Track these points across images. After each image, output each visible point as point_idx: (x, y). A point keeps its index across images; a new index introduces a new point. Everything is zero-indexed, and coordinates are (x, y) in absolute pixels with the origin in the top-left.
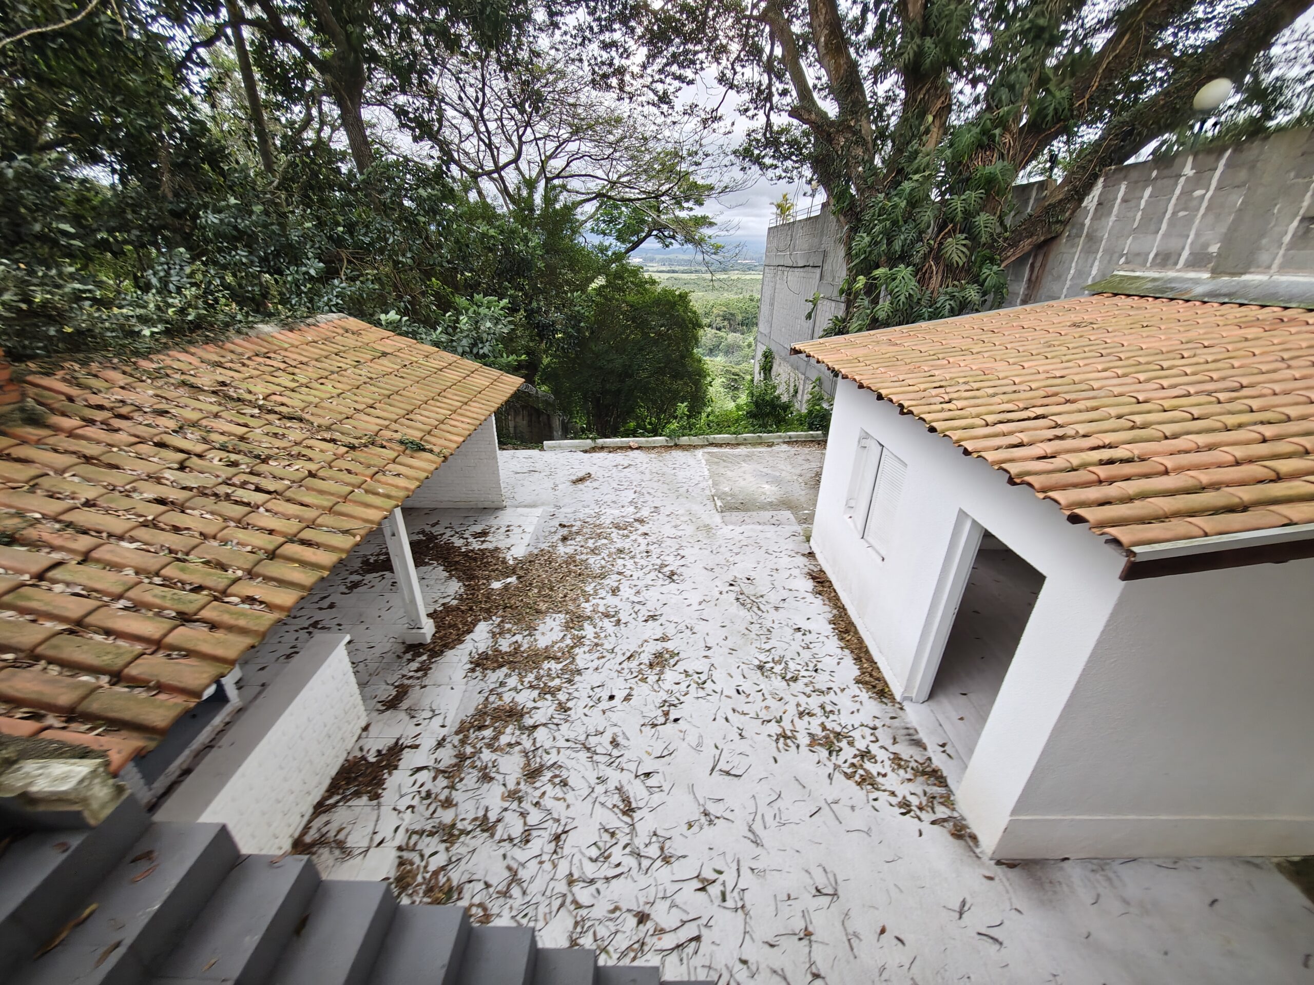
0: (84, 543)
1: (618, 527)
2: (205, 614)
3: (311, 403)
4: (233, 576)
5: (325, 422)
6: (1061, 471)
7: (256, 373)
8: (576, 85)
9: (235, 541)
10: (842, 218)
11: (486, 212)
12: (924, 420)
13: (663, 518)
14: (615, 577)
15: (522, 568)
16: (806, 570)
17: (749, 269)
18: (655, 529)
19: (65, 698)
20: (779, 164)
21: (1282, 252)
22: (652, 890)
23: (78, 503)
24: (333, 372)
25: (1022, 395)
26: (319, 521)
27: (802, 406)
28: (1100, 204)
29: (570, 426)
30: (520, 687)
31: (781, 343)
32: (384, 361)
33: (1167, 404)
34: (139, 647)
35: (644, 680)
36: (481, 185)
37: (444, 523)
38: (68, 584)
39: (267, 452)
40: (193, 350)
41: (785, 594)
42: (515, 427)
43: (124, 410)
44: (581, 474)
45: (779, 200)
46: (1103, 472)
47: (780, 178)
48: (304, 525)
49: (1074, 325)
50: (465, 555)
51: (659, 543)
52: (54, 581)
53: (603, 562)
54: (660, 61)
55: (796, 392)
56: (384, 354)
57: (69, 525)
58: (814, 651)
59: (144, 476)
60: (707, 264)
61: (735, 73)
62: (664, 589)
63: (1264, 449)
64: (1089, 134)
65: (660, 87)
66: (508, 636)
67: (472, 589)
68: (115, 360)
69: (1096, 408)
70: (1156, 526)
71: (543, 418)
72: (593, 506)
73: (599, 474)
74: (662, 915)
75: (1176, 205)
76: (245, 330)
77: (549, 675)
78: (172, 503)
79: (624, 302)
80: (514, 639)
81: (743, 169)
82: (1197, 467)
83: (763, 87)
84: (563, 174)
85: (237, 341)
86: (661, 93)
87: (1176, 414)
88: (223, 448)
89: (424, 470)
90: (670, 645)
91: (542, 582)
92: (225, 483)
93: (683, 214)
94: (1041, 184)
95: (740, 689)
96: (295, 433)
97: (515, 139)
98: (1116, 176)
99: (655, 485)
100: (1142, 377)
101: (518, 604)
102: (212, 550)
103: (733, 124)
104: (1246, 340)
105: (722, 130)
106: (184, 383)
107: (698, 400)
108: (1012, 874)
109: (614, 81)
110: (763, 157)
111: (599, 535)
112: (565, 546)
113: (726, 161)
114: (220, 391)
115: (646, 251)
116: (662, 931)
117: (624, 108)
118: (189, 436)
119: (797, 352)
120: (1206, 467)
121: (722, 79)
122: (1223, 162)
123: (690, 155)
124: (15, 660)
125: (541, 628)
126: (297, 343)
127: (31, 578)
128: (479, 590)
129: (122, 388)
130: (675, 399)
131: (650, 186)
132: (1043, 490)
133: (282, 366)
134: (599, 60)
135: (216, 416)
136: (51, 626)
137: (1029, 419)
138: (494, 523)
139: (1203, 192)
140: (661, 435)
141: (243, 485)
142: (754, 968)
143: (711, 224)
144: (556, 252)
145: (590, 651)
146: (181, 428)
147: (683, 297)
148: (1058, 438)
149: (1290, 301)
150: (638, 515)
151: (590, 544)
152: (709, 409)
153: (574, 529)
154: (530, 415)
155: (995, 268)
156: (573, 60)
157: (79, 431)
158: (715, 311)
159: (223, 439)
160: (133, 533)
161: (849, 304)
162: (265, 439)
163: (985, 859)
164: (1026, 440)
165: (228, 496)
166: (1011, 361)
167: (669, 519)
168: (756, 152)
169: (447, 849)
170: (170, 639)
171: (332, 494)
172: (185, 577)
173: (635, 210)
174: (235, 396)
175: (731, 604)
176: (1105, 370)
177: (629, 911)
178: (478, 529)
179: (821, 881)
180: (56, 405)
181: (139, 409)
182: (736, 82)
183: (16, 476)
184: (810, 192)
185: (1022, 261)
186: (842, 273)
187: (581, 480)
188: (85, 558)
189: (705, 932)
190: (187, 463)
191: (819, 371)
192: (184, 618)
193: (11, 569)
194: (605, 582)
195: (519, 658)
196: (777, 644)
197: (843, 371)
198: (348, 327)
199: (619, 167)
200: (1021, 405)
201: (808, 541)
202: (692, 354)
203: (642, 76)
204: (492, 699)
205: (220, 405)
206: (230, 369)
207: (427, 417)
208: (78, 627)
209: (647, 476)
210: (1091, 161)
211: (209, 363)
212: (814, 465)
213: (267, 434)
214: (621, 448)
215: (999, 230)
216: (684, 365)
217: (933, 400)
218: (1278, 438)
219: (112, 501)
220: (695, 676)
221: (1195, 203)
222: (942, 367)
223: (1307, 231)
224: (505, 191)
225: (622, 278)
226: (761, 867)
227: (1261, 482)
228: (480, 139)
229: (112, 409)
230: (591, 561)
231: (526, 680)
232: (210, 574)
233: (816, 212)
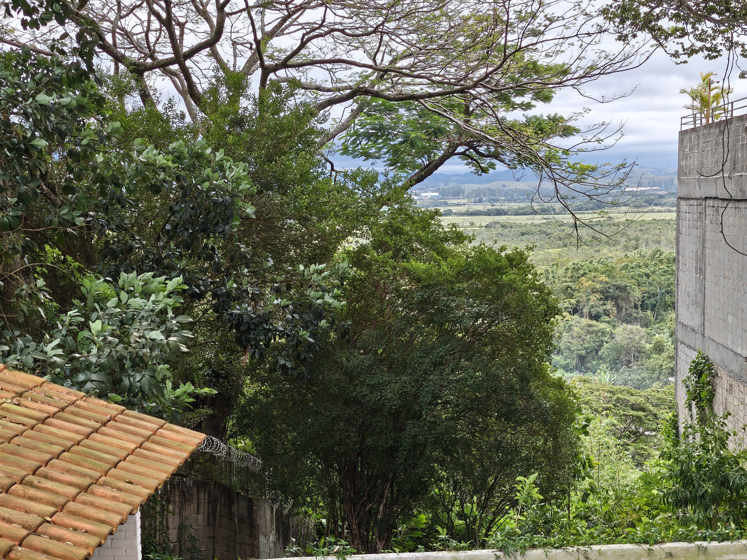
11: (153, 127)
20: (688, 28)
36: (149, 84)
71: (239, 508)
123: (521, 20)
131: (452, 73)
147: (517, 261)
173: (424, 113)
202: (541, 370)
224: (189, 91)
225: (401, 232)
228: (153, 12)
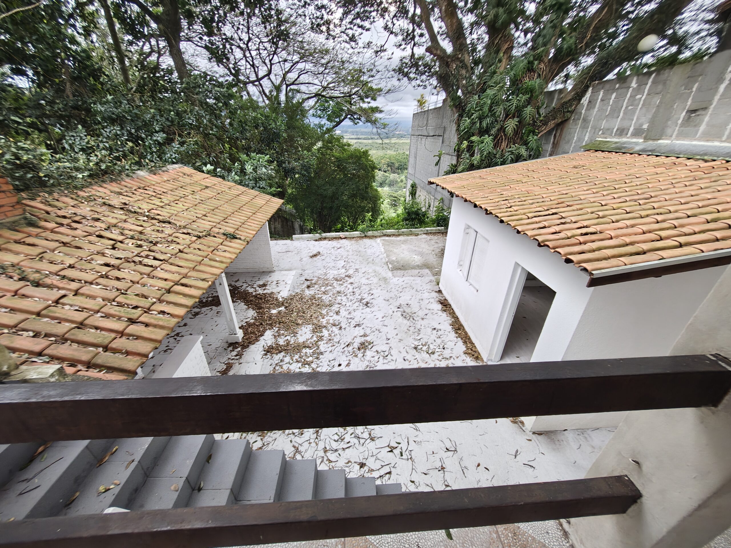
0: (74, 286)
1: (337, 280)
2: (142, 319)
3: (173, 214)
4: (152, 301)
5: (183, 224)
6: (563, 239)
7: (141, 198)
8: (303, 30)
9: (149, 285)
10: (454, 109)
11: (253, 105)
12: (497, 217)
13: (361, 274)
14: (337, 306)
15: (287, 303)
16: (437, 299)
17: (402, 137)
18: (357, 280)
19: (85, 357)
20: (418, 77)
21: (677, 128)
22: (367, 452)
23: (66, 266)
24: (181, 197)
25: (546, 203)
26: (189, 274)
27: (432, 214)
28: (590, 102)
29: (304, 227)
30: (291, 362)
31: (421, 180)
32: (207, 191)
33: (615, 206)
34: (113, 335)
35: (356, 356)
36: (249, 89)
37: (242, 280)
38: (71, 306)
39: (156, 240)
40: (105, 185)
41: (427, 312)
42: (275, 228)
43: (77, 218)
44: (315, 252)
45: (419, 98)
46: (582, 239)
47: (419, 86)
48: (182, 276)
49: (575, 167)
50: (256, 296)
51: (359, 287)
52: (64, 304)
53: (330, 298)
54: (350, 17)
55: (430, 206)
56: (207, 187)
57: (64, 277)
58: (443, 339)
59: (95, 252)
60: (379, 134)
61: (394, 25)
62: (363, 311)
63: (657, 226)
64: (587, 61)
65: (350, 32)
66: (282, 337)
67: (261, 314)
68: (66, 192)
69: (581, 209)
70: (604, 262)
71: (289, 223)
72: (322, 269)
73: (325, 252)
74: (371, 463)
75: (627, 103)
76: (131, 174)
77: (306, 356)
78: (113, 266)
79: (333, 156)
80: (286, 338)
81: (399, 80)
82: (625, 235)
83: (410, 32)
84: (296, 82)
85: (127, 180)
86: (350, 35)
87: (620, 211)
88: (132, 238)
89: (238, 249)
90: (368, 339)
91: (298, 309)
92: (136, 256)
93: (365, 106)
94: (561, 91)
95: (406, 358)
96: (168, 230)
97: (267, 61)
98: (598, 87)
99: (355, 257)
100: (605, 193)
101: (286, 321)
102: (138, 289)
103: (393, 54)
104: (657, 174)
105: (386, 57)
106: (104, 204)
107: (376, 211)
108: (540, 437)
109: (324, 28)
110: (410, 73)
111: (327, 285)
112: (309, 291)
113: (389, 75)
114: (124, 207)
115: (344, 126)
116: (373, 470)
117: (330, 44)
118: (113, 231)
119: (431, 183)
120: (630, 235)
121: (386, 28)
122: (651, 80)
123: (368, 71)
124: (56, 341)
125: (300, 332)
126: (159, 181)
127: (53, 303)
128: (265, 314)
129: (73, 206)
130: (363, 211)
131: (346, 89)
132: (554, 248)
133: (154, 194)
134: (315, 15)
135: (125, 221)
136: (68, 325)
137: (549, 215)
138: (270, 279)
139: (641, 96)
140: (356, 230)
141: (147, 257)
142: (417, 484)
143: (381, 112)
144: (294, 128)
145: (327, 343)
146: (109, 227)
147: (366, 153)
148: (562, 223)
149: (679, 154)
150: (347, 274)
151: (323, 289)
152: (382, 217)
153: (313, 282)
154: (282, 221)
155: (535, 137)
156: (301, 15)
157: (56, 230)
158: (383, 161)
159: (131, 233)
160: (97, 281)
161: (458, 156)
162: (153, 233)
163: (527, 432)
164: (547, 225)
165: (140, 262)
166: (542, 186)
167: (364, 275)
168: (406, 70)
169: (261, 439)
170: (128, 331)
171: (193, 261)
172: (128, 302)
173: (338, 103)
174: (133, 210)
175: (399, 317)
176: (587, 190)
177: (355, 462)
178: (261, 283)
179: (449, 445)
180: (41, 216)
181: (84, 217)
182: (394, 31)
183: (31, 253)
184: (436, 93)
185: (549, 133)
186: (455, 139)
187: (315, 256)
188: (76, 293)
189: (392, 470)
190: (116, 246)
191: (442, 194)
192: (132, 321)
193: (42, 298)
194: (333, 308)
195: (290, 348)
196: (424, 337)
197: (457, 193)
198: (185, 172)
199: (328, 78)
200: (546, 208)
201: (438, 284)
202: (372, 186)
203: (340, 26)
204: (277, 368)
205: (126, 215)
206: (127, 196)
207: (235, 221)
208: (81, 325)
209: (351, 253)
210: (586, 78)
211: (115, 193)
212: (441, 245)
213: (154, 230)
214: (335, 238)
215: (537, 116)
216: (367, 193)
217: (502, 207)
218: (664, 221)
219: (83, 265)
220: (382, 353)
221: (636, 102)
222: (507, 190)
223: (690, 117)
224: (263, 92)
225: (331, 143)
226: (419, 440)
227: (653, 241)
228: (247, 61)
229: (70, 218)
230: (324, 298)
231: (294, 358)
232: (140, 300)
233: (440, 105)
